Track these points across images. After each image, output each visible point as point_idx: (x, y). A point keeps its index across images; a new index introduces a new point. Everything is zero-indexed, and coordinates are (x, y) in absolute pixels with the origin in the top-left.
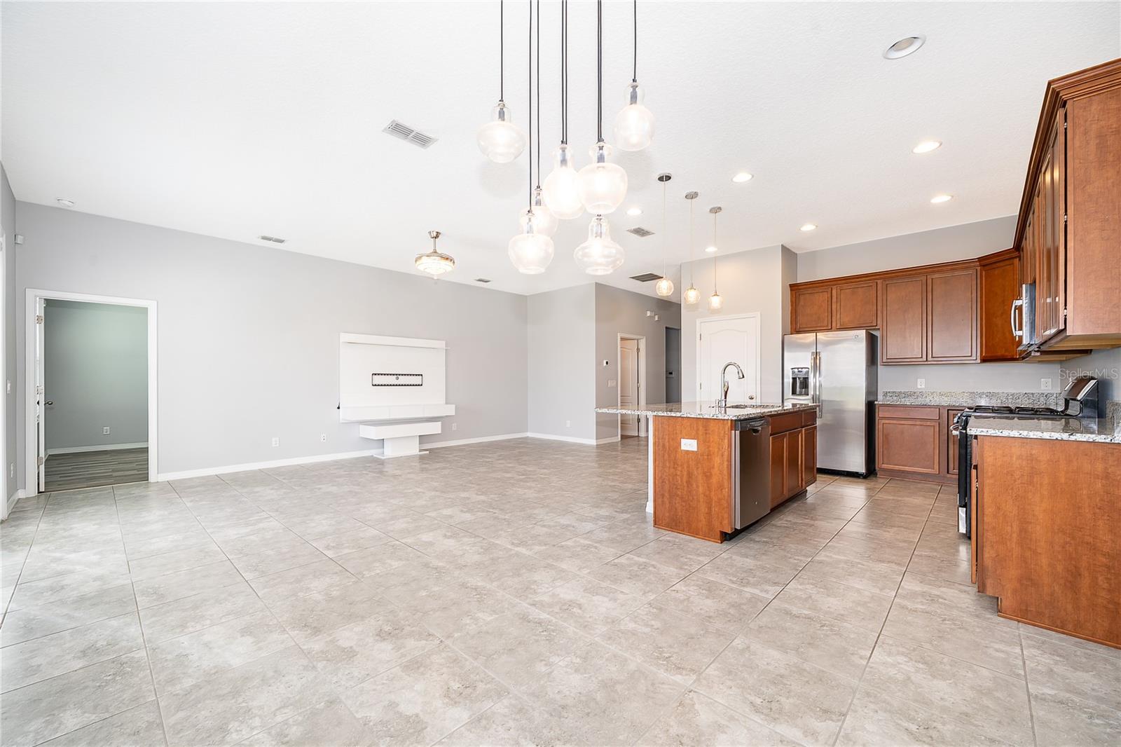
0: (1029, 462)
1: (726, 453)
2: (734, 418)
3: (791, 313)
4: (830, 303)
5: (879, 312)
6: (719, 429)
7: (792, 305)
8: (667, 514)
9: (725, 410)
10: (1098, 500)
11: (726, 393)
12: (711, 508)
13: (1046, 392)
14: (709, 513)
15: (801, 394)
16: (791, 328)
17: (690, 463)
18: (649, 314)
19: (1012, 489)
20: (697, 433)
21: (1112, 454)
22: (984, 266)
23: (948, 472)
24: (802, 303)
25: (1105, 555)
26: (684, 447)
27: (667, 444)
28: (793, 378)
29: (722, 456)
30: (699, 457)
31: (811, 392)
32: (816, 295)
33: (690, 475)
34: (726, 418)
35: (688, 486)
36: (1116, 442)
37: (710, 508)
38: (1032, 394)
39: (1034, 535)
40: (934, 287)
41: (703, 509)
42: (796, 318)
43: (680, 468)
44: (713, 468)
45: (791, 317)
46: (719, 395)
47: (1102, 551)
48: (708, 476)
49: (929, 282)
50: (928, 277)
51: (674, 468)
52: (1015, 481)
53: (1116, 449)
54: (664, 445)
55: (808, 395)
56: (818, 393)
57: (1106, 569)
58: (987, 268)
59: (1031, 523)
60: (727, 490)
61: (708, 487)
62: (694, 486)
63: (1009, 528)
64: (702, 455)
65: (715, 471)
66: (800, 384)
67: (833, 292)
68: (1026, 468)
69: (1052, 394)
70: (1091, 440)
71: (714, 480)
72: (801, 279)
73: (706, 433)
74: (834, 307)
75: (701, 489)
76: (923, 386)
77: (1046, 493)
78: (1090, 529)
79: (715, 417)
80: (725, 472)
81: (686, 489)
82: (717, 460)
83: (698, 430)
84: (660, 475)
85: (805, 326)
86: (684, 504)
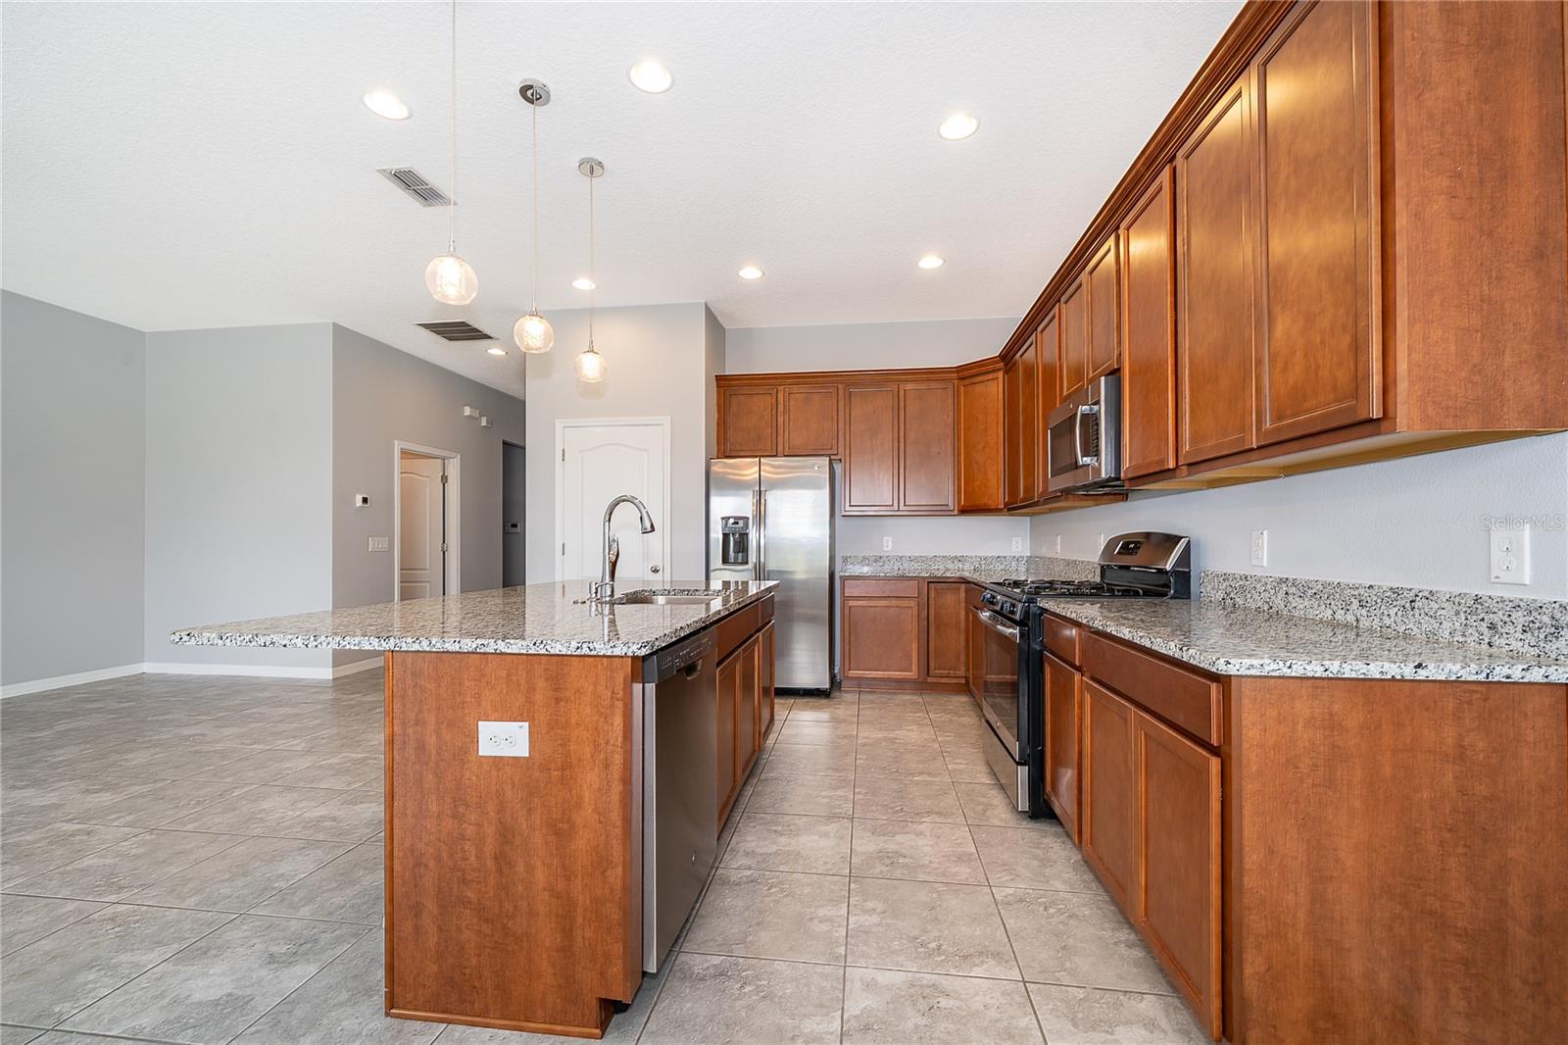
0: (1327, 732)
1: (618, 759)
2: (644, 652)
3: (718, 425)
4: (774, 412)
5: (840, 434)
6: (596, 684)
7: (719, 411)
8: (433, 968)
9: (612, 612)
10: (1447, 810)
11: (614, 565)
12: (571, 930)
13: (1017, 556)
14: (566, 950)
15: (735, 563)
16: (718, 451)
17: (509, 794)
18: (467, 411)
19: (1297, 801)
20: (530, 702)
21: (1470, 703)
22: (962, 379)
23: (928, 675)
24: (734, 408)
25: (1460, 935)
26: (485, 749)
27: (431, 741)
28: (724, 534)
29: (607, 766)
30: (537, 774)
31: (752, 558)
32: (755, 398)
33: (506, 834)
34: (617, 652)
35: (500, 872)
36: (1496, 679)
37: (568, 932)
38: (1005, 557)
39: (1338, 907)
40: (907, 403)
41: (547, 934)
42: (725, 433)
43: (473, 817)
44: (579, 805)
45: (718, 431)
46: (596, 570)
47: (1456, 927)
48: (561, 831)
49: (902, 393)
50: (901, 386)
51: (454, 816)
52: (1301, 780)
53: (1477, 692)
54: (421, 747)
55: (747, 563)
56: (762, 560)
57: (1463, 968)
58: (967, 382)
59: (1331, 878)
60: (620, 870)
61: (564, 868)
62: (520, 868)
63: (1291, 897)
64: (545, 768)
65: (586, 814)
66: (736, 544)
67: (779, 395)
68: (1322, 748)
69: (1022, 557)
70: (1453, 678)
71: (582, 843)
72: (731, 369)
73: (558, 700)
74: (780, 419)
75: (540, 876)
76: (889, 548)
77: (1357, 804)
78: (1435, 880)
79: (585, 651)
80: (615, 816)
81: (492, 880)
82: (590, 780)
83: (531, 689)
84: (408, 843)
85: (738, 448)
86: (486, 929)
